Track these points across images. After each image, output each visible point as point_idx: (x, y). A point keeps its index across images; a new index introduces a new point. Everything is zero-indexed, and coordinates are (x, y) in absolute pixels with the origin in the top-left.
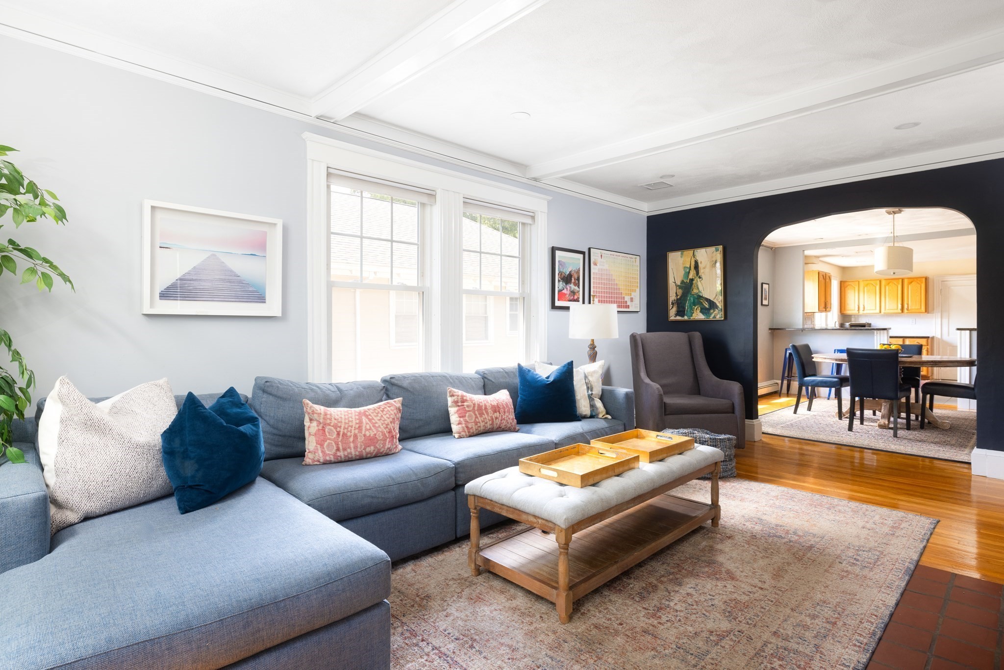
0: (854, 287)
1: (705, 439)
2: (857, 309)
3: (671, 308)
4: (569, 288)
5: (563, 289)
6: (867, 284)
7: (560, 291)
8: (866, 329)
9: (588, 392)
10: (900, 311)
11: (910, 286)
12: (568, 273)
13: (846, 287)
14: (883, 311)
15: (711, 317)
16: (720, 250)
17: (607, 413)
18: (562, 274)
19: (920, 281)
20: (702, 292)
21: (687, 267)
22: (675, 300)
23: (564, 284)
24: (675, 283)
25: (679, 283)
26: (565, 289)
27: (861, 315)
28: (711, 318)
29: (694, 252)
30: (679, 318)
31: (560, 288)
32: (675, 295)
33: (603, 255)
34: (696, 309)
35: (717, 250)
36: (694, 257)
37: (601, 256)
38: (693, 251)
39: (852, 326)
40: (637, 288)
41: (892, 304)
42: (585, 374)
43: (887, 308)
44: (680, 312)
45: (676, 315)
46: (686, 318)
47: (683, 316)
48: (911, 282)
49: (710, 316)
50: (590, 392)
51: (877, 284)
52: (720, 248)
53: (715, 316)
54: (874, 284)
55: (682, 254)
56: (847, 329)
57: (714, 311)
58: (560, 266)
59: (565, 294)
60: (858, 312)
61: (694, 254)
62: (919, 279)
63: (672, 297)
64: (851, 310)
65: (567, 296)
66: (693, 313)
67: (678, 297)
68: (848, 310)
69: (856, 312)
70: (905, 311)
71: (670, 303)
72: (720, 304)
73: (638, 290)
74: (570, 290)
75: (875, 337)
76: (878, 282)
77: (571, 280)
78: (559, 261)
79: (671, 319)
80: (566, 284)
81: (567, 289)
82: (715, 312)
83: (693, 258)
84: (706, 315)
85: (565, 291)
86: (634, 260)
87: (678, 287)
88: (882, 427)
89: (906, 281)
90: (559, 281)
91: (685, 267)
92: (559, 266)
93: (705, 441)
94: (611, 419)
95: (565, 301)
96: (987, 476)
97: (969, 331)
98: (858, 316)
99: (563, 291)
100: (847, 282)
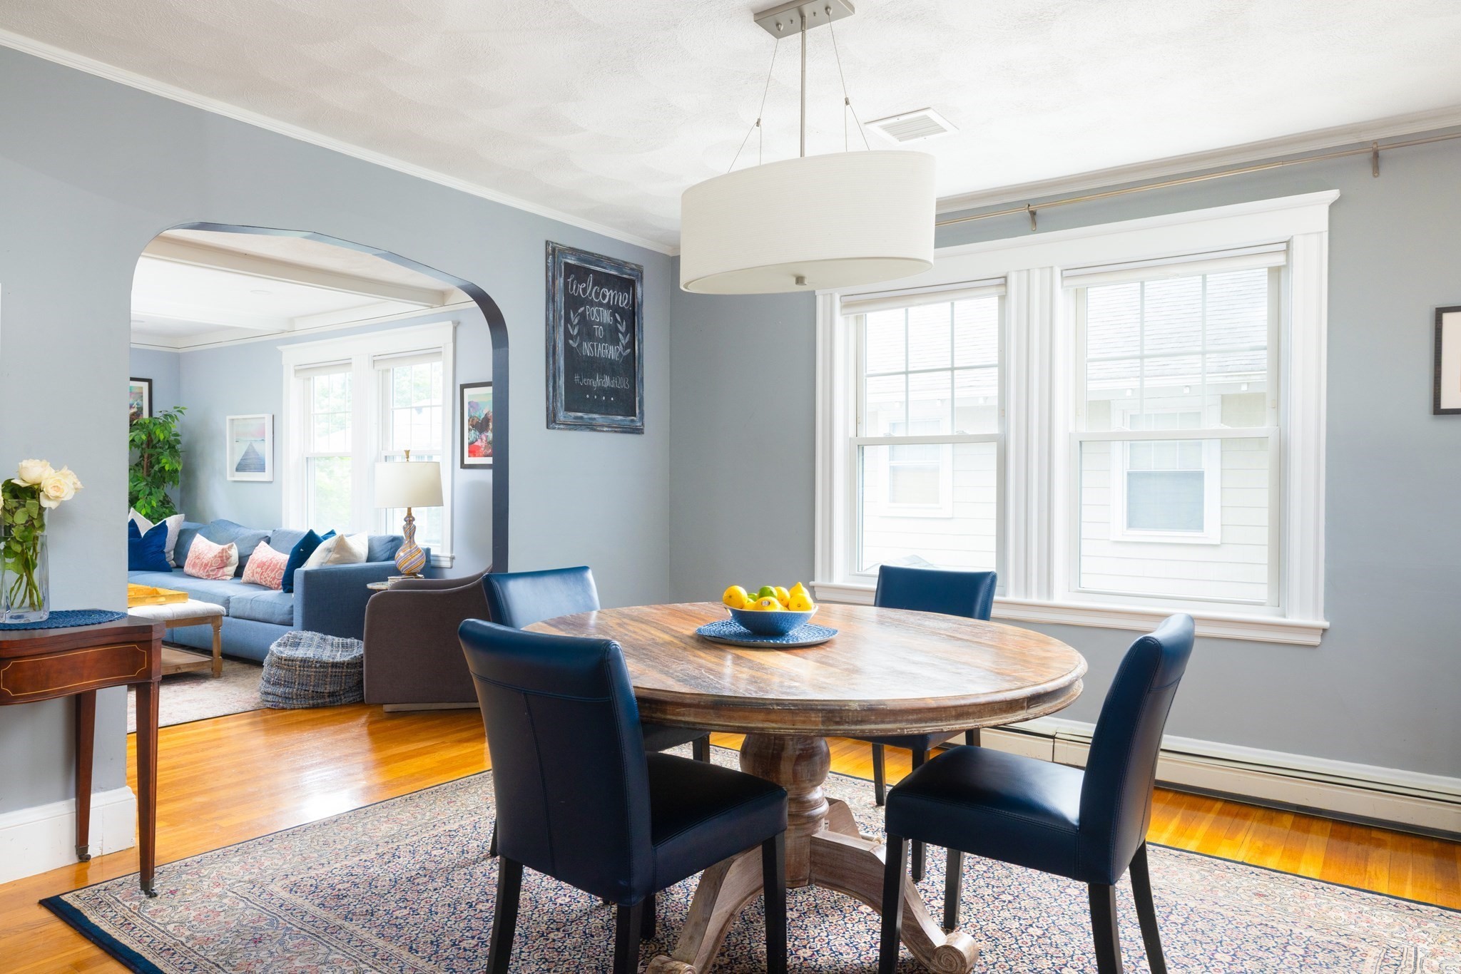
4: (484, 438)
5: (477, 440)
7: (471, 444)
12: (483, 416)
18: (473, 420)
23: (478, 433)
26: (479, 440)
31: (471, 439)
58: (471, 409)
59: (479, 447)
65: (483, 449)
74: (486, 441)
77: (488, 425)
78: (469, 403)
80: (481, 433)
81: (482, 439)
85: (478, 443)
90: (470, 430)
92: (469, 410)
95: (479, 456)
99: (476, 444)
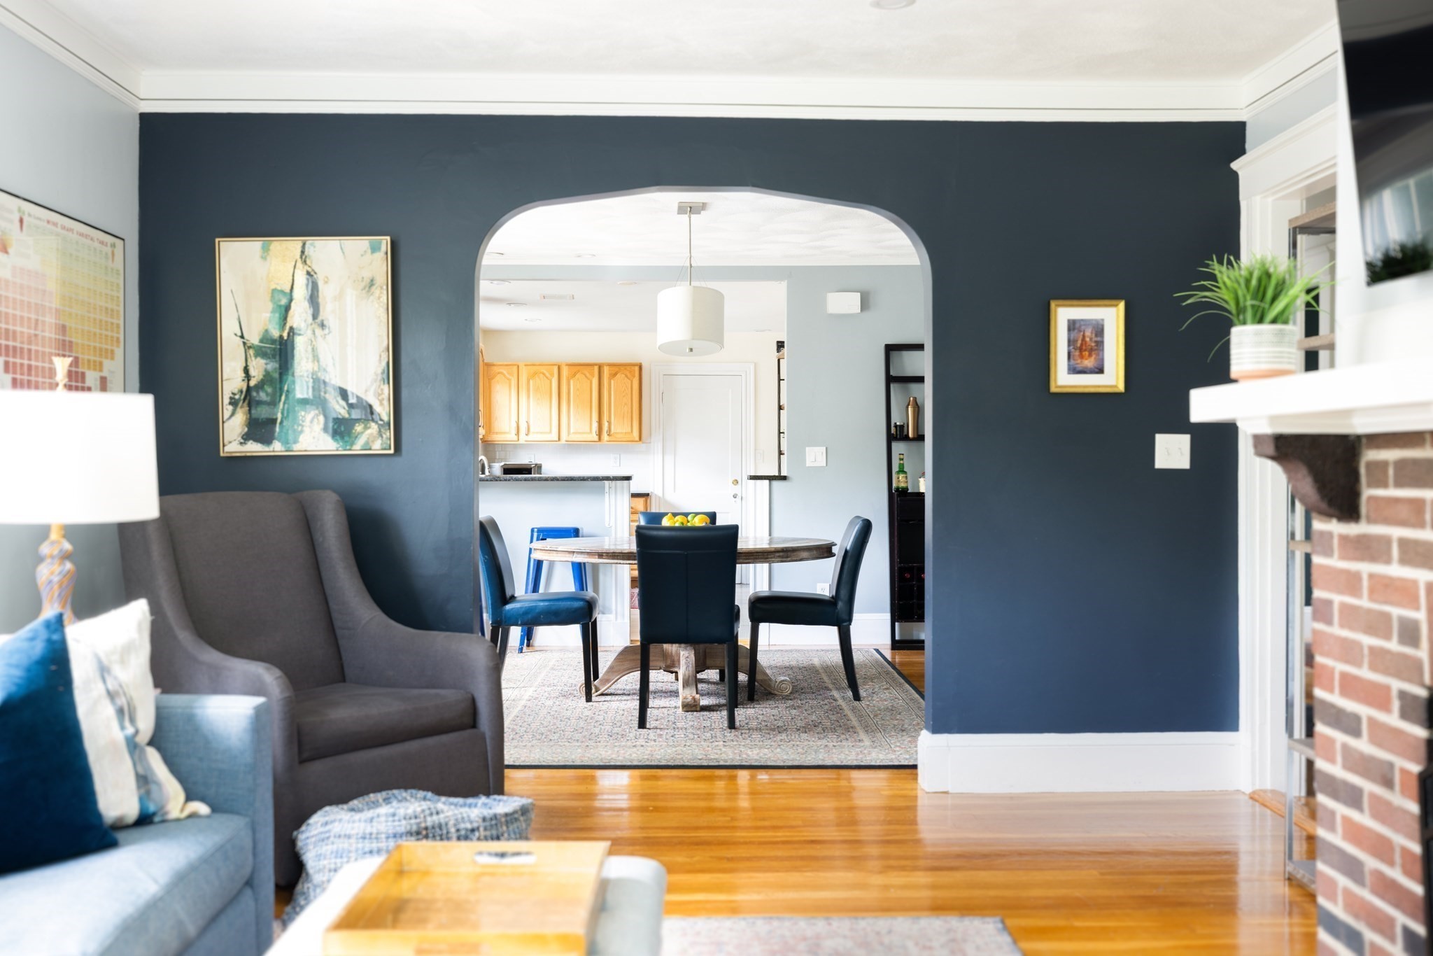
0: (509, 380)
1: (471, 822)
2: (514, 431)
3: (227, 415)
6: (535, 374)
8: (533, 479)
9: (123, 728)
10: (596, 438)
11: (612, 381)
13: (493, 378)
14: (564, 437)
15: (354, 447)
16: (383, 248)
17: (189, 798)
19: (630, 372)
20: (330, 369)
21: (282, 292)
22: (241, 391)
24: (242, 337)
25: (254, 339)
27: (521, 446)
28: (357, 449)
29: (304, 245)
30: (254, 448)
32: (242, 375)
33: (26, 219)
34: (312, 421)
35: (375, 248)
36: (305, 262)
37: (21, 221)
38: (300, 244)
39: (508, 470)
40: (118, 346)
41: (581, 425)
42: (100, 662)
43: (572, 431)
44: (260, 429)
45: (247, 437)
46: (277, 448)
47: (267, 441)
48: (615, 374)
49: (352, 444)
50: (130, 730)
51: (552, 375)
52: (385, 241)
53: (367, 443)
54: (547, 374)
55: (266, 249)
56: (496, 479)
57: (366, 428)
60: (515, 438)
61: (303, 252)
62: (628, 368)
63: (231, 379)
64: (505, 433)
66: (302, 432)
67: (252, 383)
68: (497, 433)
69: (511, 437)
70: (605, 437)
71: (226, 401)
72: (384, 410)
73: (119, 352)
75: (607, 495)
76: (556, 369)
79: (227, 449)
82: (369, 431)
83: (299, 264)
84: (342, 438)
86: (109, 250)
87: (251, 352)
88: (691, 707)
89: (606, 370)
91: (274, 291)
93: (473, 830)
94: (208, 817)
96: (951, 791)
97: (767, 481)
98: (516, 447)
100: (494, 365)
